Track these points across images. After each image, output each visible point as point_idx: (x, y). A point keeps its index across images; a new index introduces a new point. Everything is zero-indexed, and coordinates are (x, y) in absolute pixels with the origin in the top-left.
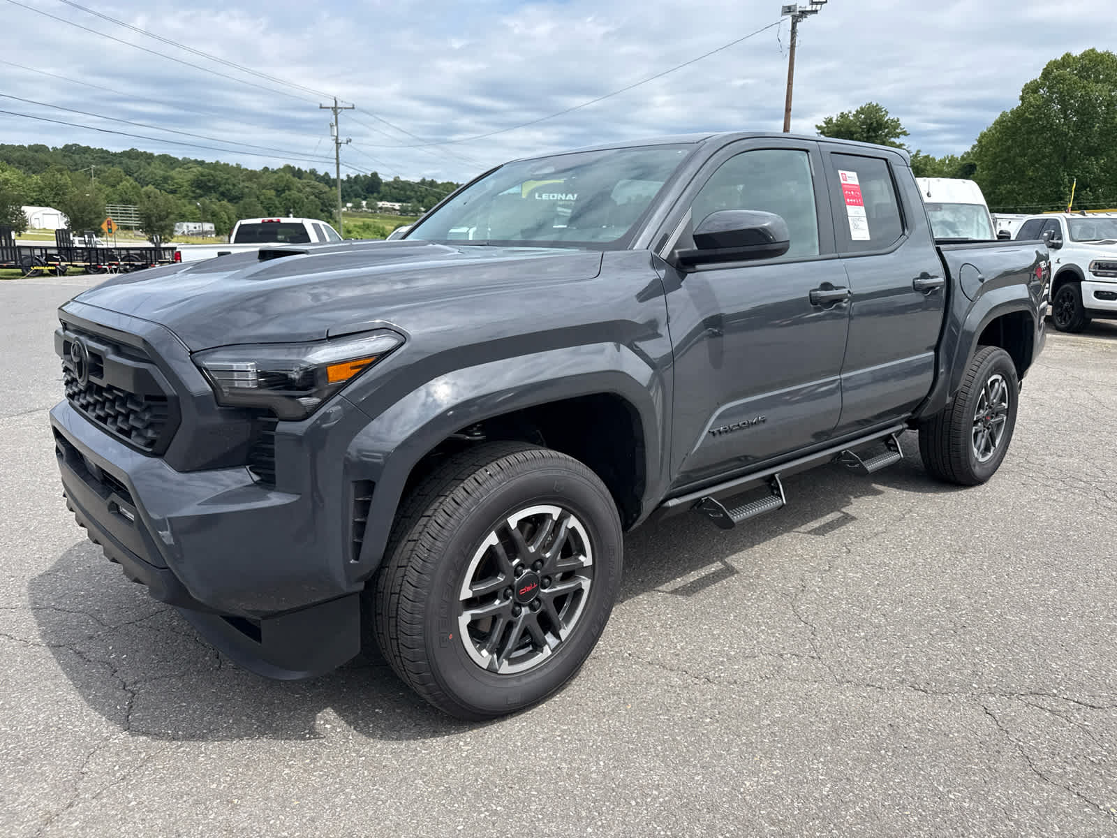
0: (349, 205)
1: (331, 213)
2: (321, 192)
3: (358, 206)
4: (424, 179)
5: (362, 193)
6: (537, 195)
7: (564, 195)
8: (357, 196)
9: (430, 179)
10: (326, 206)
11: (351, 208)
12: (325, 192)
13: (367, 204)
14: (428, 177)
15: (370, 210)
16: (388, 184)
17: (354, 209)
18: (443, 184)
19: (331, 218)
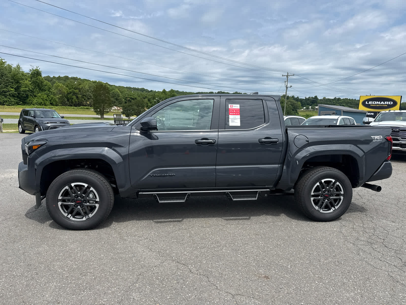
0: (304, 108)
1: (296, 111)
2: (294, 104)
3: (308, 108)
4: (336, 98)
5: (310, 103)
6: (367, 102)
7: (380, 102)
8: (308, 104)
9: (338, 98)
10: (295, 109)
11: (305, 109)
12: (296, 104)
13: (311, 108)
14: (337, 97)
15: (312, 110)
16: (321, 100)
17: (306, 109)
18: (343, 99)
19: (297, 113)
